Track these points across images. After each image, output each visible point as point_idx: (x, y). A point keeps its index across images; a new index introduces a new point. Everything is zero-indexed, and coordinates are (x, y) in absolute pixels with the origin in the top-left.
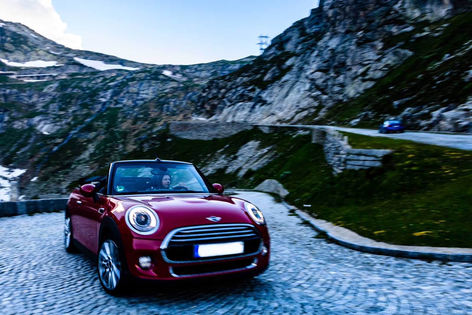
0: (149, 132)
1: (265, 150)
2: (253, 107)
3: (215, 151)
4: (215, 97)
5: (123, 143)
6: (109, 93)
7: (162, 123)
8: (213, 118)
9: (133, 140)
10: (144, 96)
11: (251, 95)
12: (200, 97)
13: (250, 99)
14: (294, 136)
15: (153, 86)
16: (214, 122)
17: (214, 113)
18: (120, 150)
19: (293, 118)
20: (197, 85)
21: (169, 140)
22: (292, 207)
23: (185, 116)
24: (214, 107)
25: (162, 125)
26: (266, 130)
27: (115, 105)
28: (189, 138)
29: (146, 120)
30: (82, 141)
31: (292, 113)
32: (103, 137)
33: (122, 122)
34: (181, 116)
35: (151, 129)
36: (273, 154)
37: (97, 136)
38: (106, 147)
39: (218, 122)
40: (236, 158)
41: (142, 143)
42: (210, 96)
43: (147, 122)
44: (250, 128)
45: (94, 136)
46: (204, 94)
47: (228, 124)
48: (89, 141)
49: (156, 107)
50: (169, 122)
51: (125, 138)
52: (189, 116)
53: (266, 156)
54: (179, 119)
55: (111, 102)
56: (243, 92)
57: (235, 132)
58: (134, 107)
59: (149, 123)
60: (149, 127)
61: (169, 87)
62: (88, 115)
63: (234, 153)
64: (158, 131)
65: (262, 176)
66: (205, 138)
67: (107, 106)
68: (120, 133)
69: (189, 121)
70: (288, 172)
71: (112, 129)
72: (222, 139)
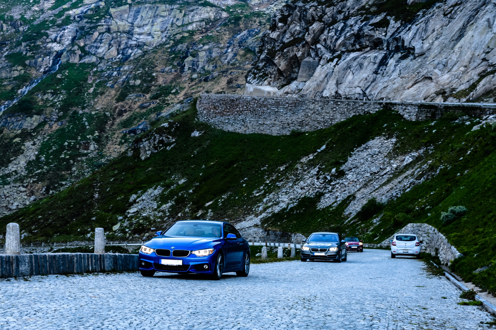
0: (153, 116)
1: (408, 159)
2: (383, 62)
3: (296, 159)
4: (296, 41)
5: (98, 141)
6: (69, 31)
7: (181, 96)
8: (293, 85)
9: (118, 135)
10: (143, 38)
11: (378, 34)
12: (264, 40)
13: (377, 44)
14: (475, 128)
15: (163, 17)
16: (295, 96)
17: (294, 76)
18: (91, 156)
19: (473, 87)
20: (258, 15)
21: (196, 134)
22: (469, 287)
23: (230, 82)
24: (295, 63)
25: (181, 102)
26: (410, 115)
27: (81, 57)
28: (240, 131)
29: (147, 91)
30: (12, 135)
31: (474, 75)
32: (56, 127)
33: (95, 94)
34: (223, 81)
35: (158, 110)
36: (425, 166)
37: (42, 124)
38: (62, 148)
39: (302, 96)
40: (341, 174)
41: (138, 141)
42: (287, 38)
43: (148, 96)
44: (374, 110)
45: (36, 124)
46: (274, 35)
47: (325, 101)
48: (26, 135)
49: (169, 62)
50: (197, 95)
51: (102, 130)
52: (241, 81)
53: (409, 172)
54: (218, 88)
55: (73, 52)
56: (361, 29)
57: (339, 118)
58: (122, 62)
59: (154, 98)
60: (152, 106)
61: (197, 18)
62: (23, 80)
63: (338, 164)
64: (172, 115)
65: (400, 216)
66: (275, 131)
67: (63, 60)
68: (90, 118)
69: (239, 93)
70: (459, 208)
71: (74, 109)
72: (311, 133)
